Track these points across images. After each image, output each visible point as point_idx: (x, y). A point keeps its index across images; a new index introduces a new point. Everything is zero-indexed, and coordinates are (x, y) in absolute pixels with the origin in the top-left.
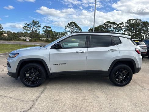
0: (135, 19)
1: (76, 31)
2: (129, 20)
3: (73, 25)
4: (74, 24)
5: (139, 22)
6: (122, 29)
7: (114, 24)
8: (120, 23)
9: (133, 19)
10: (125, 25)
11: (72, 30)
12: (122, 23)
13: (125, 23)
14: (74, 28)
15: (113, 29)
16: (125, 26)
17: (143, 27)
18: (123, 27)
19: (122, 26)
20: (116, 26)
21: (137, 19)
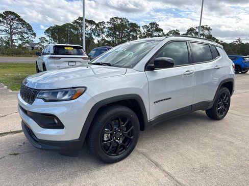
0: (120, 17)
1: (19, 30)
2: (113, 19)
3: (13, 19)
4: (13, 17)
5: (125, 23)
6: (103, 33)
7: (91, 22)
8: (100, 23)
9: (118, 18)
10: (107, 26)
11: (11, 29)
12: (103, 23)
13: (108, 22)
14: (15, 24)
15: (90, 32)
16: (108, 28)
17: (131, 31)
18: (104, 30)
19: (102, 27)
20: (94, 27)
21: (124, 18)
